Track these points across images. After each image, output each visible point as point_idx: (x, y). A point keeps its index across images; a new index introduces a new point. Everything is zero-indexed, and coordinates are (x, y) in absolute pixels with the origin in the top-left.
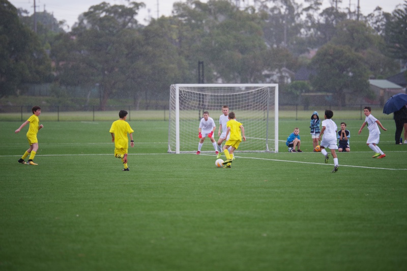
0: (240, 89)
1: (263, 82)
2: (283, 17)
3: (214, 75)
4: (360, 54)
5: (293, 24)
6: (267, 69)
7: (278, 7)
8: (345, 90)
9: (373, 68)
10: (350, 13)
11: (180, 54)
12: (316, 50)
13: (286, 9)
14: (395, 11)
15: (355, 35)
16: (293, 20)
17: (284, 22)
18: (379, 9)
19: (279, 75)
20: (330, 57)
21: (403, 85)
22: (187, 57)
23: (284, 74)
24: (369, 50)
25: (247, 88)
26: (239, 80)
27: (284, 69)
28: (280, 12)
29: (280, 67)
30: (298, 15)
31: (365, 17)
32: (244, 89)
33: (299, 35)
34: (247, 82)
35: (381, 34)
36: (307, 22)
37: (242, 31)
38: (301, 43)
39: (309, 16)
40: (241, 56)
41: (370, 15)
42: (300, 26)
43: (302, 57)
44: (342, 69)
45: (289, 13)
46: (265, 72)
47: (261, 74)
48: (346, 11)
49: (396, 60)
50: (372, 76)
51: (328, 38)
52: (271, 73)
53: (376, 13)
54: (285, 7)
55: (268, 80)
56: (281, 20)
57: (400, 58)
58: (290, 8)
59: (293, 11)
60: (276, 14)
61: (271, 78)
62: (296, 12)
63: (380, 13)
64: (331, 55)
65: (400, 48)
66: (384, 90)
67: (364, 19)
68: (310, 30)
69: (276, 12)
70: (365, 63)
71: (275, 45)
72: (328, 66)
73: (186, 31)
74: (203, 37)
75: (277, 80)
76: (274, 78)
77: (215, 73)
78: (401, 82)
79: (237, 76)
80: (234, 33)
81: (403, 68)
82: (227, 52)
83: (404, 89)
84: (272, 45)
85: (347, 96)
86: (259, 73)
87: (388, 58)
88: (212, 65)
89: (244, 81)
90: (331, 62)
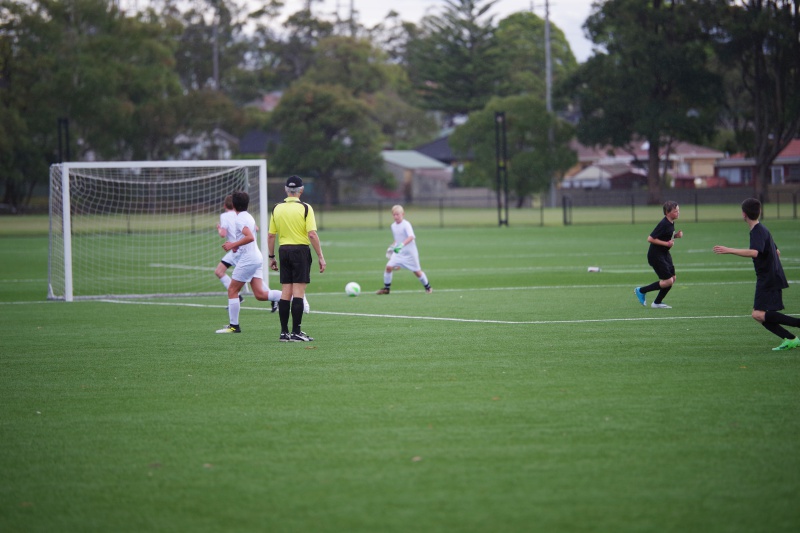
0: (131, 174)
1: (177, 157)
2: (210, 30)
3: (79, 146)
4: (362, 102)
5: (229, 45)
6: (184, 133)
7: (198, 10)
8: (337, 173)
9: (388, 129)
10: (339, 22)
11: (7, 105)
12: (278, 95)
13: (216, 14)
14: (425, 18)
15: (352, 65)
16: (227, 35)
17: (212, 40)
18: (393, 14)
19: (208, 143)
20: (308, 110)
21: (447, 162)
22: (23, 110)
23: (217, 142)
24: (379, 95)
25: (147, 171)
26: (130, 152)
27: (216, 131)
28: (202, 22)
29: (209, 129)
30: (239, 26)
31: (370, 31)
32: (138, 172)
33: (240, 66)
34: (143, 158)
35: (400, 64)
36: (256, 40)
37: (134, 58)
38: (247, 80)
39: (261, 29)
40: (131, 107)
41: (376, 27)
42: (244, 47)
43: (250, 109)
44: (331, 131)
45: (222, 23)
46: (181, 139)
47: (172, 143)
48: (332, 19)
49: (428, 115)
50: (386, 144)
51: (298, 72)
52: (192, 140)
53: (389, 23)
54: (212, 11)
55: (187, 154)
56: (205, 37)
57: (434, 108)
58: (224, 13)
59: (229, 19)
60: (196, 25)
61: (193, 150)
62: (234, 21)
63: (396, 22)
64: (307, 104)
65: (439, 91)
66: (412, 171)
67: (367, 35)
68: (261, 56)
69: (195, 20)
70: (374, 118)
71: (195, 86)
72: (302, 126)
73: (21, 57)
74: (55, 69)
75: (205, 155)
76: (199, 149)
77: (81, 142)
78: (443, 156)
79: (126, 148)
80: (117, 61)
81: (442, 128)
82: (105, 100)
83: (449, 170)
84: (189, 86)
85: (343, 184)
86: (168, 141)
87: (415, 110)
88: (73, 126)
89: (139, 156)
90: (309, 117)
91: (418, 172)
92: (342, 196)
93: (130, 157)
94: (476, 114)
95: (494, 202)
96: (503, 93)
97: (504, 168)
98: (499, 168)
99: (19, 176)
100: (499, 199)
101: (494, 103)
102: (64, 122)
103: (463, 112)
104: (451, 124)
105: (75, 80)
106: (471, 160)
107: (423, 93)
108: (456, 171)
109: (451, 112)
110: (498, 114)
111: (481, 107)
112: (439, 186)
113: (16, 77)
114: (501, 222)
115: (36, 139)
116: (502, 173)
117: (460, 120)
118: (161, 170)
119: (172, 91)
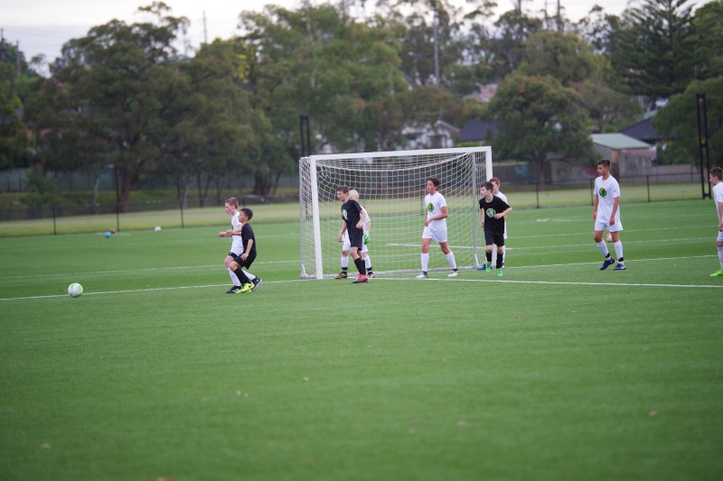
0: (364, 164)
1: (404, 147)
2: (430, 32)
3: (318, 141)
4: (572, 90)
5: (448, 43)
6: (410, 126)
7: (419, 14)
8: (550, 156)
9: (596, 114)
10: (547, 18)
11: (254, 107)
12: (494, 87)
13: (435, 16)
14: (626, 11)
15: (560, 57)
16: (446, 35)
17: (432, 40)
18: (598, 9)
19: (432, 133)
20: (521, 99)
21: (651, 142)
22: (268, 110)
23: (440, 132)
24: (587, 82)
25: (378, 160)
26: (362, 145)
27: (439, 122)
28: (424, 24)
29: (433, 121)
30: (457, 26)
31: (575, 25)
32: (370, 162)
33: (459, 62)
34: (374, 149)
35: (604, 54)
36: (472, 38)
37: (364, 60)
38: (465, 75)
39: (476, 28)
40: (363, 104)
41: (582, 21)
42: (461, 45)
43: (468, 101)
44: (543, 117)
45: (441, 24)
46: (407, 130)
47: (400, 133)
48: (541, 16)
49: (632, 99)
50: (594, 127)
51: (511, 65)
52: (418, 131)
53: (594, 17)
54: (432, 13)
55: (413, 143)
56: (426, 37)
57: (637, 94)
58: (442, 15)
59: (447, 20)
60: (418, 27)
61: (418, 140)
62: (451, 22)
63: (600, 16)
64: (520, 94)
65: (641, 77)
66: (619, 151)
67: (573, 29)
68: (478, 53)
69: (417, 23)
70: (582, 105)
71: (418, 82)
72: (517, 114)
73: (264, 63)
74: (295, 72)
75: (430, 144)
76: (424, 139)
77: (319, 137)
78: (646, 137)
79: (359, 140)
80: (349, 63)
81: (645, 111)
82: (339, 98)
83: (654, 149)
84: (413, 82)
85: (555, 165)
86: (396, 133)
87: (620, 95)
88: (312, 122)
89: (370, 148)
90: (521, 107)
91: (625, 151)
92: (555, 177)
93: (362, 150)
94: (676, 97)
95: (698, 177)
96: (701, 77)
97: (706, 145)
98: (701, 145)
99: (266, 169)
100: (702, 173)
101: (693, 86)
102: (304, 119)
103: (664, 96)
104: (654, 107)
105: (313, 82)
106: (673, 139)
107: (627, 79)
108: (659, 149)
109: (653, 96)
110: (699, 96)
111: (682, 91)
112: (644, 164)
113: (261, 81)
114: (704, 195)
115: (279, 136)
116: (704, 150)
117: (661, 103)
118: (391, 159)
119: (398, 88)
